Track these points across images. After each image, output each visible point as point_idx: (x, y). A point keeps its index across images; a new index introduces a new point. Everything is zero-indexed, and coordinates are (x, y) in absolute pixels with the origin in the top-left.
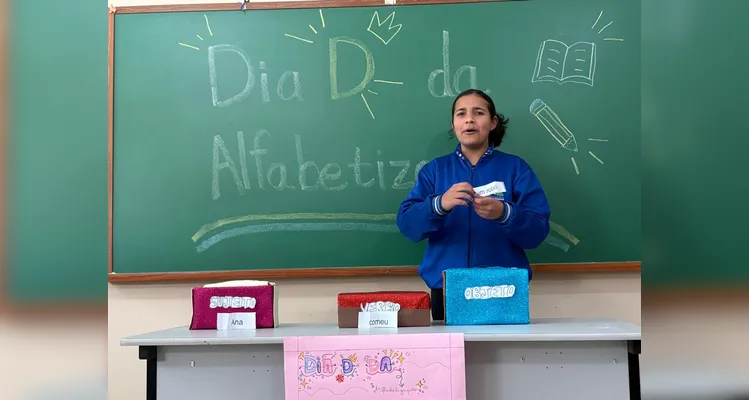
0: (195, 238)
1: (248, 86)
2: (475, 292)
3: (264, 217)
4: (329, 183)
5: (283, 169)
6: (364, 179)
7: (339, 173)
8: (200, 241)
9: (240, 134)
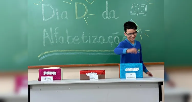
0: (39, 57)
1: (53, 15)
2: (128, 70)
3: (58, 51)
4: (75, 42)
5: (63, 38)
6: (85, 41)
7: (78, 39)
8: (40, 57)
9: (51, 28)
